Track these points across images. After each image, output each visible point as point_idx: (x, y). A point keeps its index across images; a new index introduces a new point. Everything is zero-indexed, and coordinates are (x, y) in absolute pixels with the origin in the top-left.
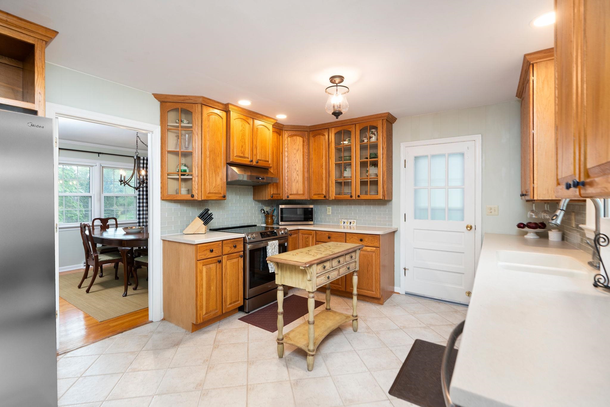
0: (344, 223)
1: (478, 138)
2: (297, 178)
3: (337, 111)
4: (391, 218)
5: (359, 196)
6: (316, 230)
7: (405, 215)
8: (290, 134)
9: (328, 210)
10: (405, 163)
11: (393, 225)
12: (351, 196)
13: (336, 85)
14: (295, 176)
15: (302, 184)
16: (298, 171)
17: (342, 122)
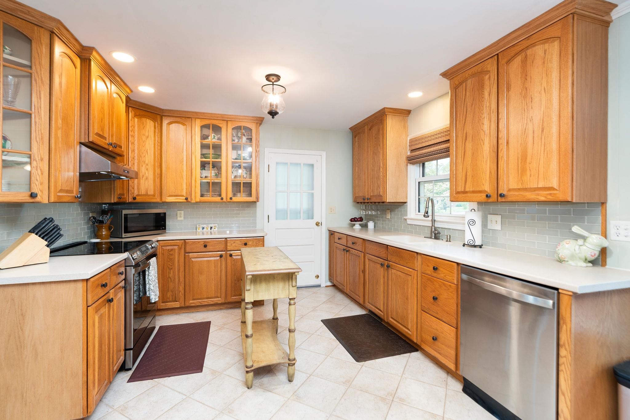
0: (203, 229)
1: (324, 154)
2: (147, 173)
3: (273, 110)
4: (256, 220)
5: (231, 199)
6: (185, 239)
7: (268, 217)
8: (138, 114)
9: (179, 215)
10: (269, 167)
11: (257, 227)
12: (222, 199)
13: (272, 83)
14: (143, 171)
15: (152, 182)
16: (147, 165)
17: (212, 115)
